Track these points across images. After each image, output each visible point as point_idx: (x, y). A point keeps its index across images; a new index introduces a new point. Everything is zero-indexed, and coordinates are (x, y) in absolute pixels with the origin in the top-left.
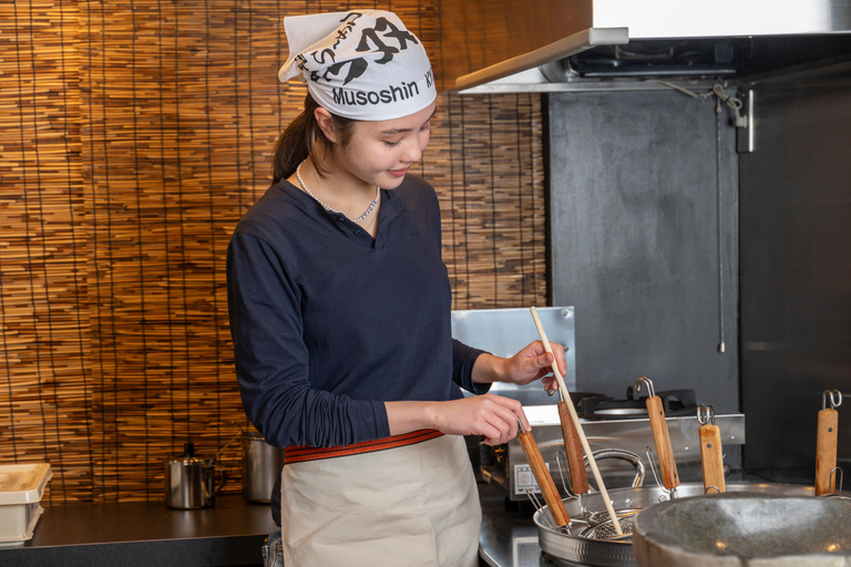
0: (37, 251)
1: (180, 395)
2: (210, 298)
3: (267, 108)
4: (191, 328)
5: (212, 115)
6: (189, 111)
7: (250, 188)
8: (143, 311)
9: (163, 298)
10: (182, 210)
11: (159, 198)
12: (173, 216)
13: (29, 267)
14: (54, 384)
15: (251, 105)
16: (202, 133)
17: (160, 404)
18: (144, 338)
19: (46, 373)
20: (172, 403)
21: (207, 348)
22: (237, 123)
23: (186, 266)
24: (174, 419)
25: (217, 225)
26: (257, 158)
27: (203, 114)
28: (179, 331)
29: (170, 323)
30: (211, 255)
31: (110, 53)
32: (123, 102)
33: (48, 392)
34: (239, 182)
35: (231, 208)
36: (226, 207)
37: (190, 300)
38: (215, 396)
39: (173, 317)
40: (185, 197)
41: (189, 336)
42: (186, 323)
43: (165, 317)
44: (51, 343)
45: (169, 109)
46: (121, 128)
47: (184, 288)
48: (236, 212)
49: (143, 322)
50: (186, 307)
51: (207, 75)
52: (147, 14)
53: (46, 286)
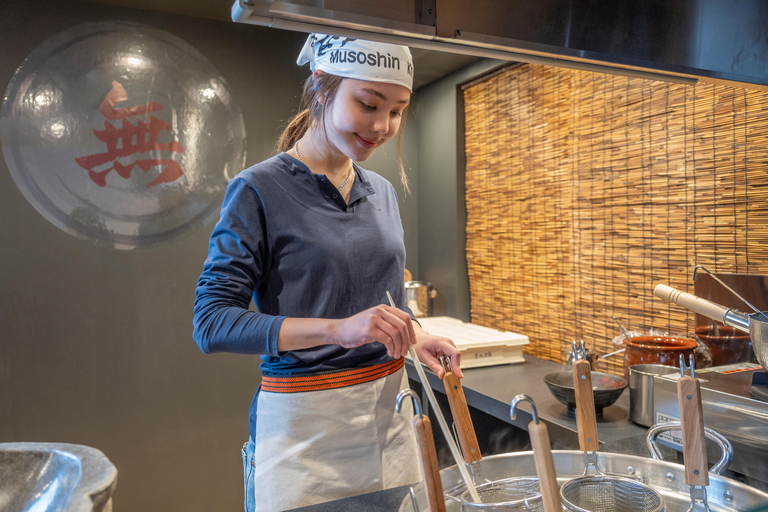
0: (559, 224)
1: (610, 313)
2: (625, 254)
3: (659, 126)
4: (616, 272)
5: (629, 137)
6: (618, 136)
7: (648, 182)
8: (593, 260)
9: (602, 253)
10: (612, 198)
11: (601, 192)
12: (608, 203)
13: (556, 232)
14: (563, 297)
15: (650, 126)
16: (624, 149)
17: (601, 316)
18: (593, 276)
19: (560, 290)
20: (606, 317)
21: (622, 285)
22: (642, 139)
23: (614, 233)
24: (607, 326)
25: (631, 208)
26: (653, 162)
27: (624, 137)
28: (609, 273)
29: (605, 268)
30: (626, 227)
31: (583, 109)
32: (587, 137)
33: (561, 300)
34: (643, 179)
35: (638, 196)
36: (635, 196)
37: (615, 255)
38: (626, 316)
39: (606, 265)
40: (615, 191)
41: (614, 277)
42: (613, 269)
43: (602, 264)
44: (563, 274)
45: (607, 137)
46: (585, 152)
47: (613, 247)
48: (641, 198)
49: (593, 266)
50: (613, 259)
51: (627, 111)
52: (599, 81)
53: (562, 243)
